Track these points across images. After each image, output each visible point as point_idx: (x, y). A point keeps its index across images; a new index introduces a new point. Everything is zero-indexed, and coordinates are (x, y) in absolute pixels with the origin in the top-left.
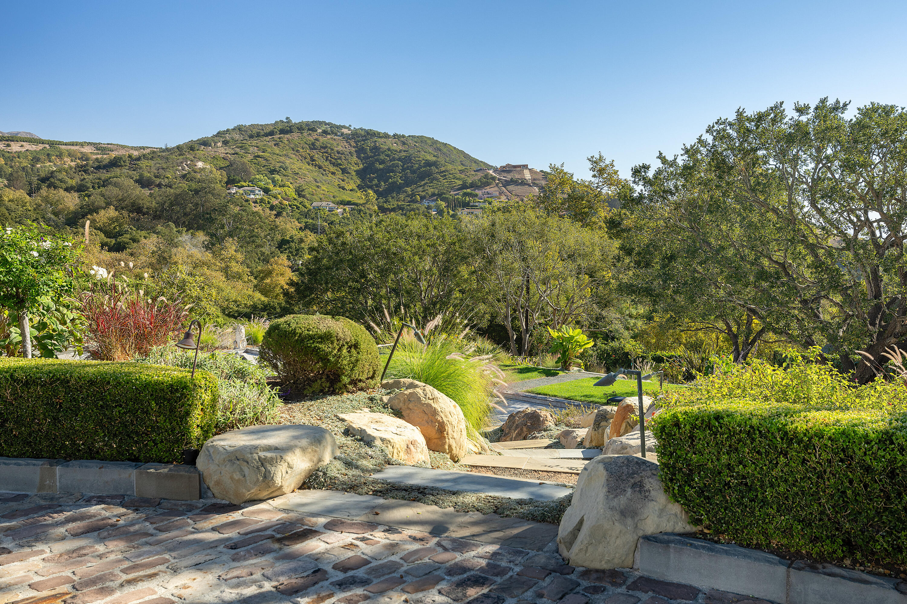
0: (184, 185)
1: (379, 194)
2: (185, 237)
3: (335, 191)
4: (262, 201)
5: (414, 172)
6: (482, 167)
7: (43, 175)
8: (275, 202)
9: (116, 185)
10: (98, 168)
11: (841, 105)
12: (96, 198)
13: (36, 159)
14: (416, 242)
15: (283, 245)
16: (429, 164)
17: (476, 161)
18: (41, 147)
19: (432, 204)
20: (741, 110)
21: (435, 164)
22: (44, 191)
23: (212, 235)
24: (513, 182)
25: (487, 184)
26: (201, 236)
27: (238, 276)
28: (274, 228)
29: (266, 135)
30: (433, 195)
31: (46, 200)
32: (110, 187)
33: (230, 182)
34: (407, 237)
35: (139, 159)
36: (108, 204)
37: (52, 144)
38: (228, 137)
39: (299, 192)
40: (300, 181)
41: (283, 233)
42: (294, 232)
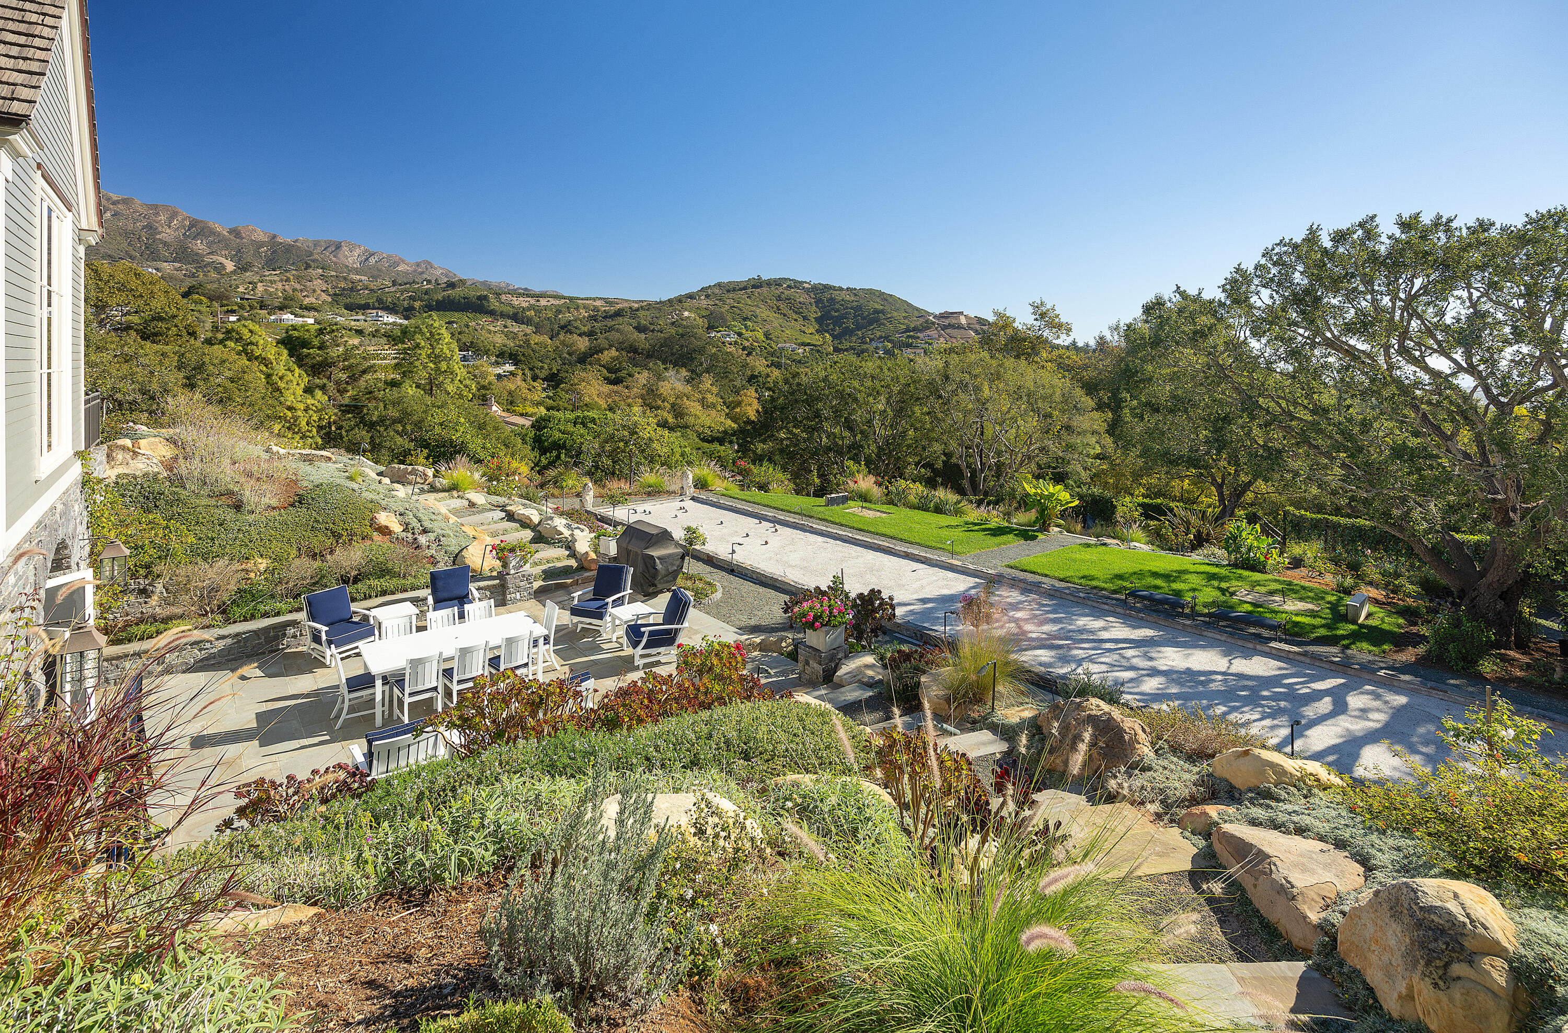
0: (673, 331)
1: (834, 337)
2: (671, 373)
3: (797, 334)
4: (736, 343)
5: (864, 318)
6: (922, 314)
7: (562, 323)
8: (747, 344)
9: (618, 330)
10: (606, 317)
11: (1444, 220)
12: (602, 342)
13: (559, 311)
14: (869, 384)
15: (752, 379)
16: (877, 312)
17: (917, 309)
18: (563, 301)
19: (880, 345)
20: (1315, 227)
21: (882, 312)
22: (561, 337)
23: (693, 371)
24: (950, 326)
25: (928, 328)
26: (684, 373)
27: (713, 406)
28: (745, 366)
29: (741, 290)
30: (881, 337)
31: (563, 343)
32: (613, 333)
33: (710, 328)
34: (862, 377)
35: (637, 310)
36: (611, 346)
37: (571, 299)
38: (709, 291)
39: (767, 335)
40: (768, 326)
41: (753, 368)
42: (762, 369)
